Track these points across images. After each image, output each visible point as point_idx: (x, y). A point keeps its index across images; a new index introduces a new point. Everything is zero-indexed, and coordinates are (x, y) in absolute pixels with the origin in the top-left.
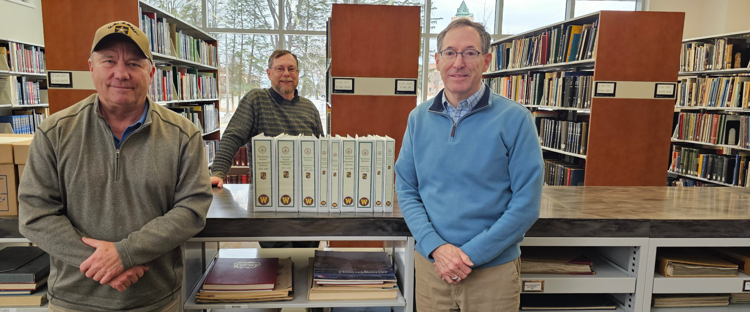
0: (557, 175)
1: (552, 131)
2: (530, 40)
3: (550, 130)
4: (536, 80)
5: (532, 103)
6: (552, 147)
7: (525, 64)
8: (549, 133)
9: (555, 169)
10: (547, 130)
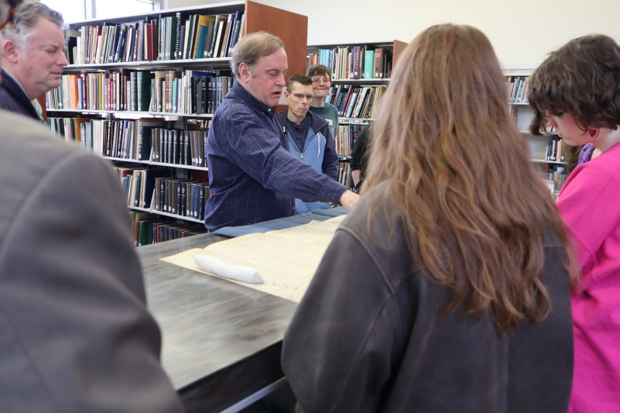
0: (190, 197)
1: (175, 143)
2: (119, 29)
3: (170, 143)
4: (136, 81)
5: (133, 109)
6: (177, 162)
7: (111, 58)
8: (169, 145)
9: (186, 190)
10: (166, 142)
